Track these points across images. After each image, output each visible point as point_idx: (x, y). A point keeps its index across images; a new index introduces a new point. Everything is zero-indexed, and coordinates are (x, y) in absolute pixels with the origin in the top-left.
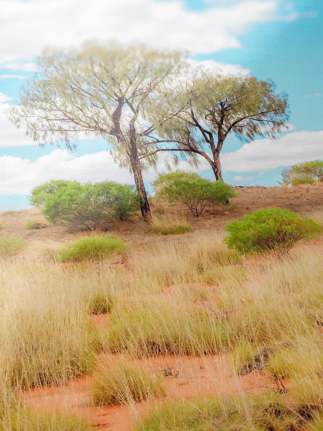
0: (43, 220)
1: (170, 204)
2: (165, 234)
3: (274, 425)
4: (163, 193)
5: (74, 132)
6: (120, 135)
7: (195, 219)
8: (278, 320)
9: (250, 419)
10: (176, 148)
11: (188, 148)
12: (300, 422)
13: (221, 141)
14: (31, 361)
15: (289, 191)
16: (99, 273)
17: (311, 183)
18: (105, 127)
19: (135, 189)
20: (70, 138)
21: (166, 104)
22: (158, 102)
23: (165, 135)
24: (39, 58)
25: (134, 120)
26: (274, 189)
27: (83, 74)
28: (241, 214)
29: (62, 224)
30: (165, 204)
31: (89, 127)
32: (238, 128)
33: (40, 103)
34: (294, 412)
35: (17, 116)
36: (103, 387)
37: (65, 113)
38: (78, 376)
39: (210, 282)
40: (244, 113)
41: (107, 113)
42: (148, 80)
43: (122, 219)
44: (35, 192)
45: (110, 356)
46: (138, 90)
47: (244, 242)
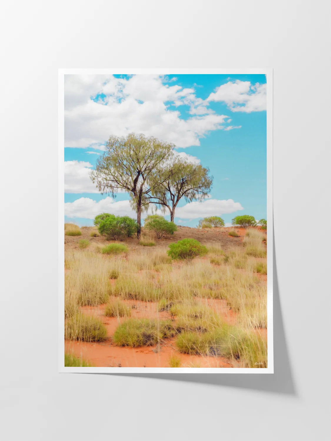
0: (98, 232)
1: (149, 231)
2: (144, 246)
3: (167, 333)
4: (147, 225)
5: (117, 188)
6: (135, 192)
7: (158, 240)
8: (179, 291)
9: (159, 329)
10: (158, 202)
11: (163, 202)
12: (176, 333)
13: (178, 200)
14: (85, 295)
15: (199, 231)
16: (116, 261)
17: (210, 228)
18: (130, 187)
19: (137, 221)
20: (115, 191)
21: (158, 177)
22: (155, 175)
23: (155, 195)
24: (107, 143)
25: (143, 184)
26: (194, 229)
27: (125, 155)
28: (177, 240)
29: (105, 236)
30: (147, 231)
31: (123, 186)
32: (187, 194)
33: (104, 170)
34: (175, 329)
35: (93, 176)
36: (109, 309)
37: (114, 176)
38: (101, 304)
39: (157, 271)
40: (192, 186)
41: (132, 179)
42: (153, 162)
43: (129, 236)
44: (97, 218)
45: (114, 297)
46: (148, 167)
47: (175, 254)
